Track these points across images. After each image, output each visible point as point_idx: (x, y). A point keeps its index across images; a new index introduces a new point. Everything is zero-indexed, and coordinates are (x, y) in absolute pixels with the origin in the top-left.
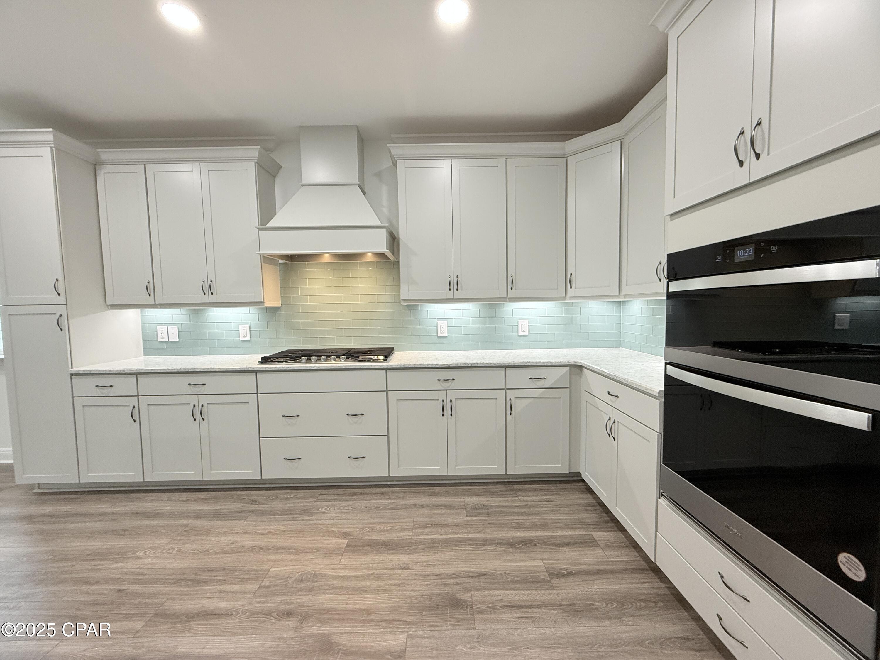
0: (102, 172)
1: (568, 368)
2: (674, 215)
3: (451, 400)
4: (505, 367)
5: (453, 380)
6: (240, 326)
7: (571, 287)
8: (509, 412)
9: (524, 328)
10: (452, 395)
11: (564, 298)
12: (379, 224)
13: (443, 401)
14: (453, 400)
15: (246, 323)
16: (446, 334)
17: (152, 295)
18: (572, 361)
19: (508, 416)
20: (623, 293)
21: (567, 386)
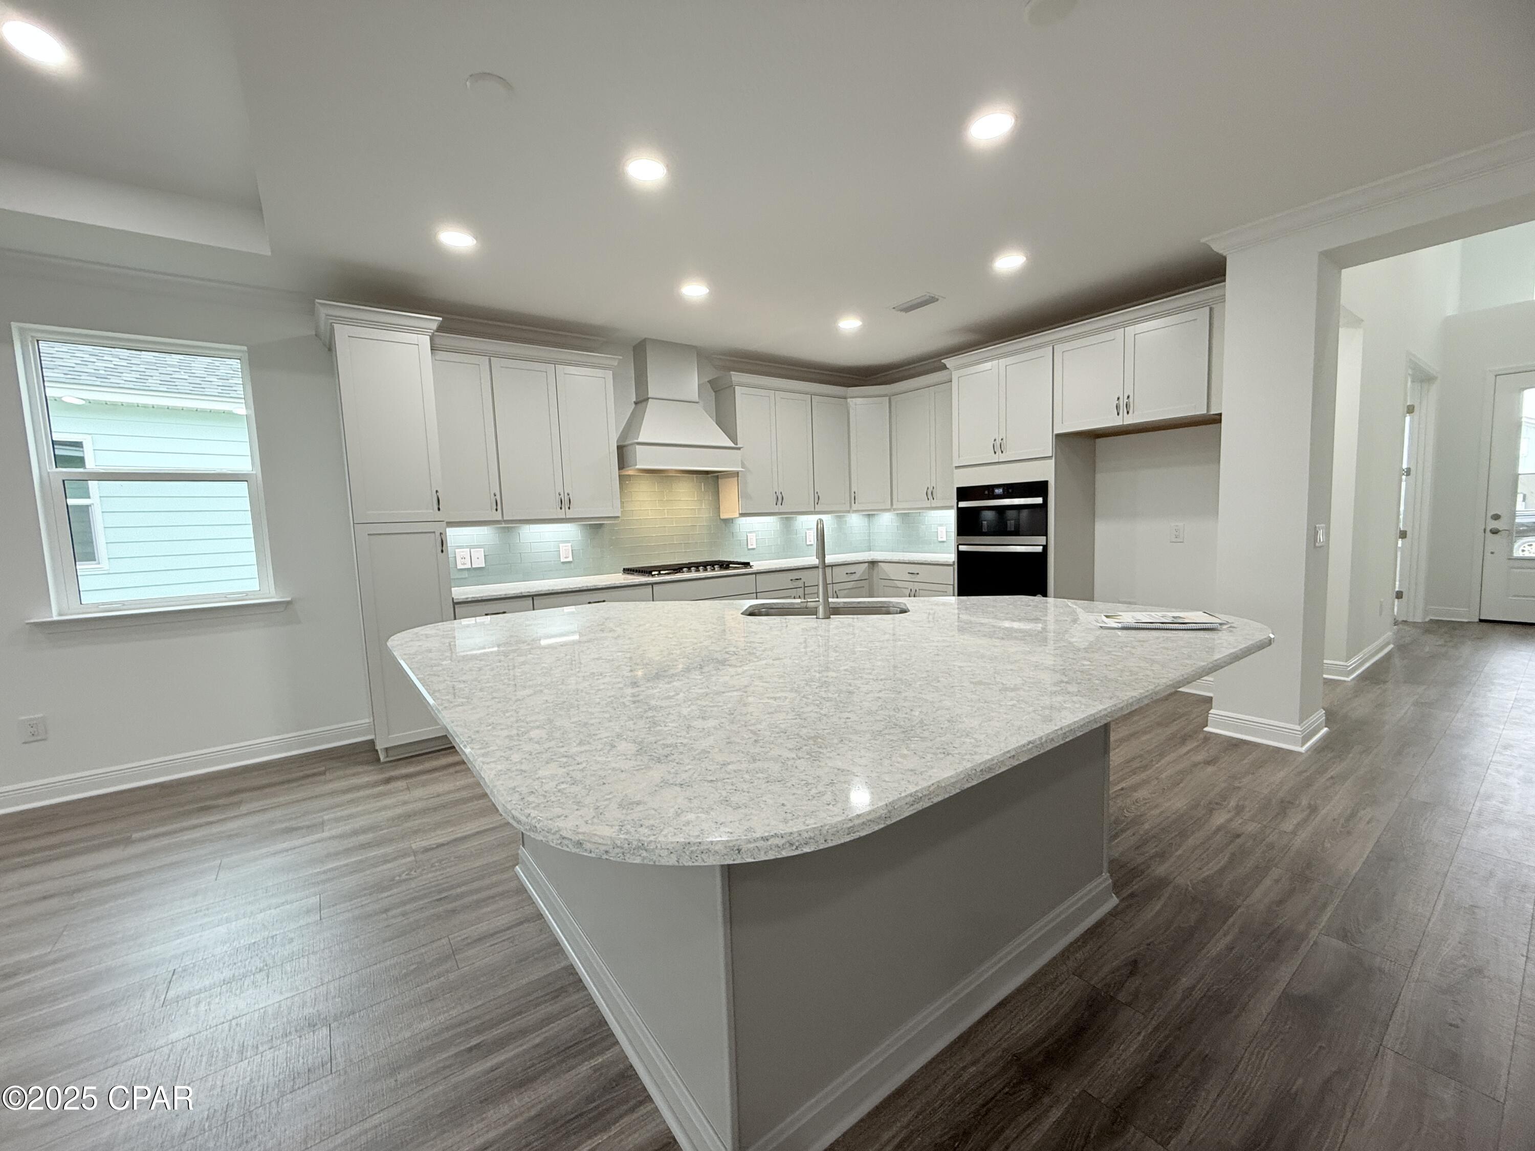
1: (867, 564)
2: (957, 467)
6: (561, 545)
12: (733, 444)
15: (568, 542)
16: (754, 546)
18: (870, 559)
20: (894, 507)
21: (867, 577)
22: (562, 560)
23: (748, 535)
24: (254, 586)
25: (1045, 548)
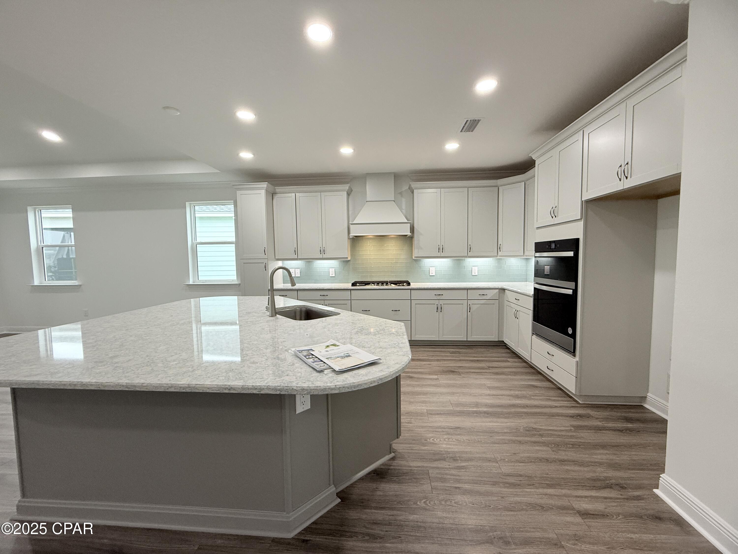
0: (277, 197)
1: (498, 290)
2: (538, 228)
3: (441, 305)
4: (467, 289)
5: (442, 295)
6: (330, 269)
7: (500, 251)
8: (468, 311)
9: (475, 272)
10: (441, 302)
11: (497, 256)
12: (407, 221)
13: (437, 305)
14: (442, 304)
15: (333, 268)
16: (434, 274)
17: (297, 254)
18: (500, 287)
19: (469, 313)
20: (525, 254)
21: (498, 299)
22: (331, 276)
23: (430, 268)
24: (235, 278)
25: (575, 291)
